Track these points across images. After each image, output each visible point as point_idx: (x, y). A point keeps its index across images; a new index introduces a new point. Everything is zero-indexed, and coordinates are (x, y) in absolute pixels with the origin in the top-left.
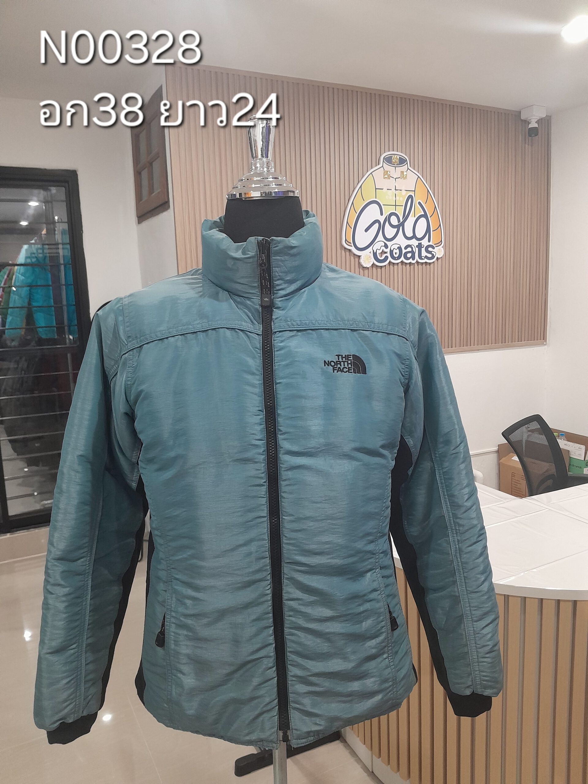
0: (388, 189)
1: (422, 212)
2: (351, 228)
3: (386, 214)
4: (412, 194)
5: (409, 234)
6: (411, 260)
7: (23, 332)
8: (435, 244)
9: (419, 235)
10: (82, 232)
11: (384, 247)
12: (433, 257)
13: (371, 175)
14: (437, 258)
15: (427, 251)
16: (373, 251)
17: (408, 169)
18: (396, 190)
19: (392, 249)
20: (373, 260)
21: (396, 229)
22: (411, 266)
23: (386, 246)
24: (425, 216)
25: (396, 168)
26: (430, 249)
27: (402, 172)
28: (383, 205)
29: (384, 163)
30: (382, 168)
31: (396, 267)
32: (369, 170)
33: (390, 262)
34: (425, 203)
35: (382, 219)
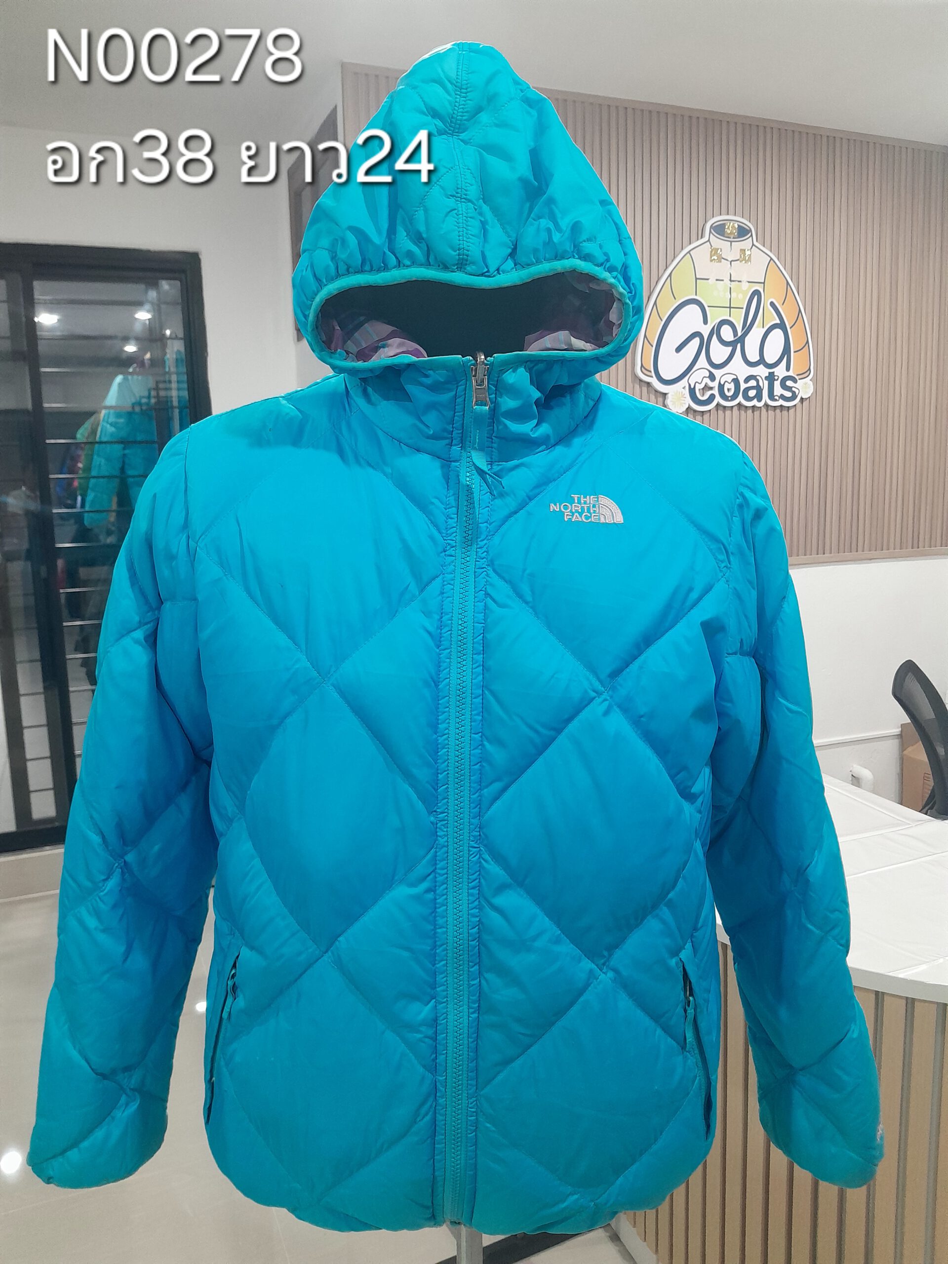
0: (717, 280)
1: (775, 320)
2: (652, 346)
3: (712, 322)
4: (759, 288)
5: (753, 357)
6: (755, 402)
7: (112, 517)
8: (797, 375)
9: (770, 358)
10: (206, 354)
11: (708, 379)
13: (688, 255)
14: (802, 399)
15: (783, 386)
16: (690, 385)
17: (753, 245)
18: (731, 281)
19: (722, 383)
20: (689, 402)
21: (730, 348)
22: (755, 413)
23: (712, 377)
24: (782, 326)
25: (733, 243)
26: (789, 383)
27: (743, 251)
28: (709, 306)
29: (711, 235)
30: (708, 243)
31: (728, 413)
32: (685, 248)
33: (718, 405)
34: (783, 304)
35: (706, 331)
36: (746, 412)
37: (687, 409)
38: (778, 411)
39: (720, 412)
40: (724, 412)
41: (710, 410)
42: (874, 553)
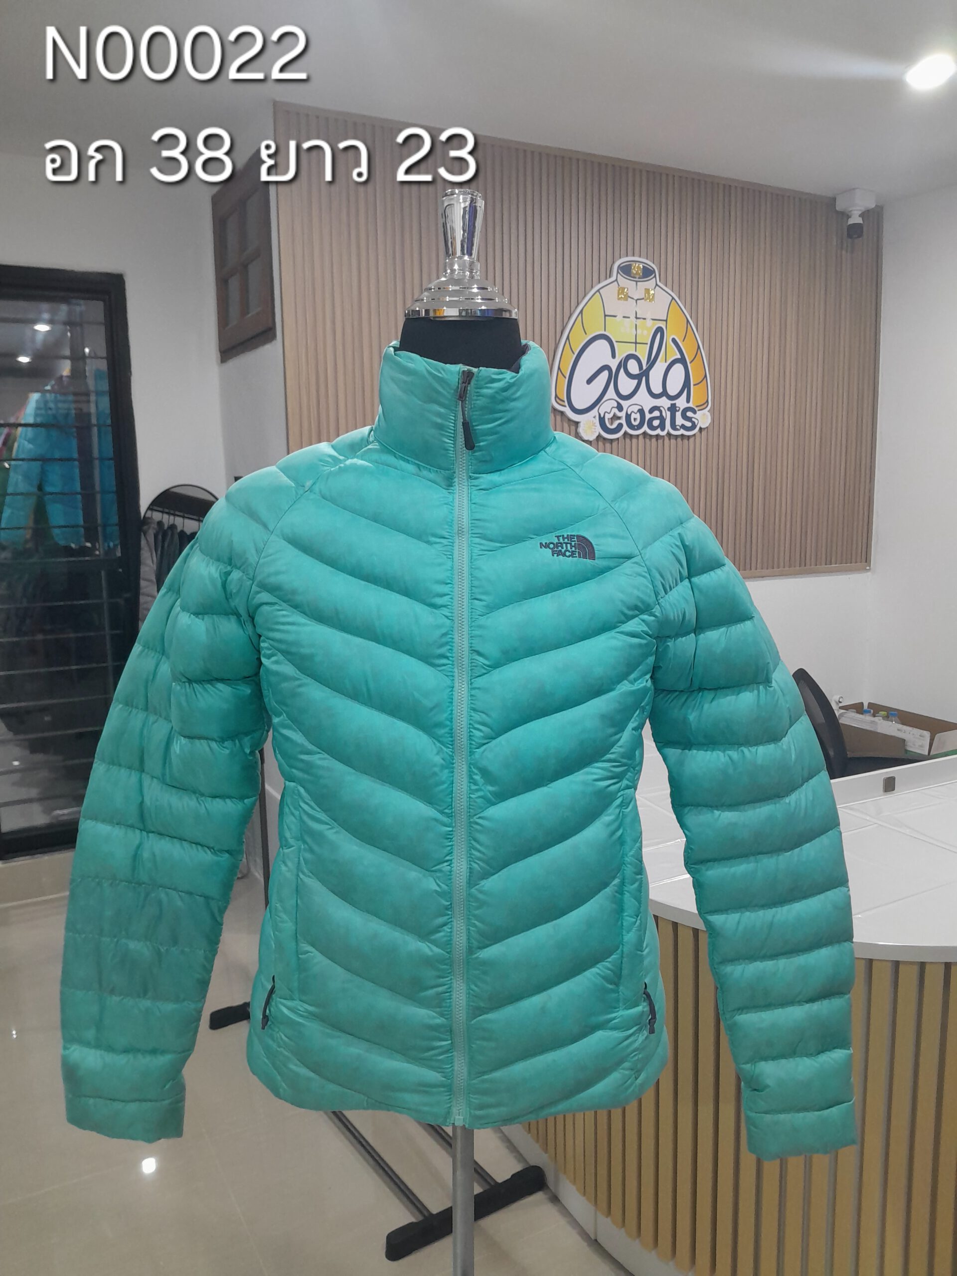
0: (624, 317)
1: (676, 355)
2: (565, 377)
3: (620, 356)
4: (663, 326)
5: (657, 389)
6: (658, 431)
7: (28, 534)
8: (697, 406)
9: (672, 391)
10: (129, 374)
11: (616, 409)
12: (694, 426)
13: (598, 293)
14: (701, 429)
15: (684, 417)
16: (600, 415)
17: (657, 285)
18: (636, 318)
19: (629, 413)
20: (599, 430)
21: (636, 382)
22: (659, 441)
23: (620, 407)
24: (682, 360)
25: (638, 283)
26: (689, 414)
27: (647, 291)
28: (617, 342)
29: (619, 275)
30: (616, 282)
31: (634, 441)
32: (595, 286)
33: (626, 433)
34: (684, 341)
35: (614, 365)
36: (650, 440)
37: (597, 437)
38: (679, 440)
39: (628, 440)
40: (631, 440)
41: (618, 439)
42: (765, 571)
